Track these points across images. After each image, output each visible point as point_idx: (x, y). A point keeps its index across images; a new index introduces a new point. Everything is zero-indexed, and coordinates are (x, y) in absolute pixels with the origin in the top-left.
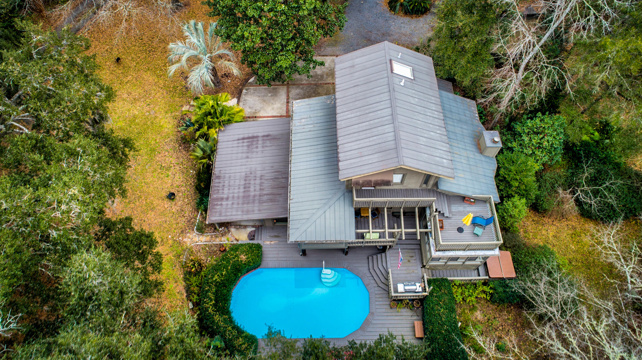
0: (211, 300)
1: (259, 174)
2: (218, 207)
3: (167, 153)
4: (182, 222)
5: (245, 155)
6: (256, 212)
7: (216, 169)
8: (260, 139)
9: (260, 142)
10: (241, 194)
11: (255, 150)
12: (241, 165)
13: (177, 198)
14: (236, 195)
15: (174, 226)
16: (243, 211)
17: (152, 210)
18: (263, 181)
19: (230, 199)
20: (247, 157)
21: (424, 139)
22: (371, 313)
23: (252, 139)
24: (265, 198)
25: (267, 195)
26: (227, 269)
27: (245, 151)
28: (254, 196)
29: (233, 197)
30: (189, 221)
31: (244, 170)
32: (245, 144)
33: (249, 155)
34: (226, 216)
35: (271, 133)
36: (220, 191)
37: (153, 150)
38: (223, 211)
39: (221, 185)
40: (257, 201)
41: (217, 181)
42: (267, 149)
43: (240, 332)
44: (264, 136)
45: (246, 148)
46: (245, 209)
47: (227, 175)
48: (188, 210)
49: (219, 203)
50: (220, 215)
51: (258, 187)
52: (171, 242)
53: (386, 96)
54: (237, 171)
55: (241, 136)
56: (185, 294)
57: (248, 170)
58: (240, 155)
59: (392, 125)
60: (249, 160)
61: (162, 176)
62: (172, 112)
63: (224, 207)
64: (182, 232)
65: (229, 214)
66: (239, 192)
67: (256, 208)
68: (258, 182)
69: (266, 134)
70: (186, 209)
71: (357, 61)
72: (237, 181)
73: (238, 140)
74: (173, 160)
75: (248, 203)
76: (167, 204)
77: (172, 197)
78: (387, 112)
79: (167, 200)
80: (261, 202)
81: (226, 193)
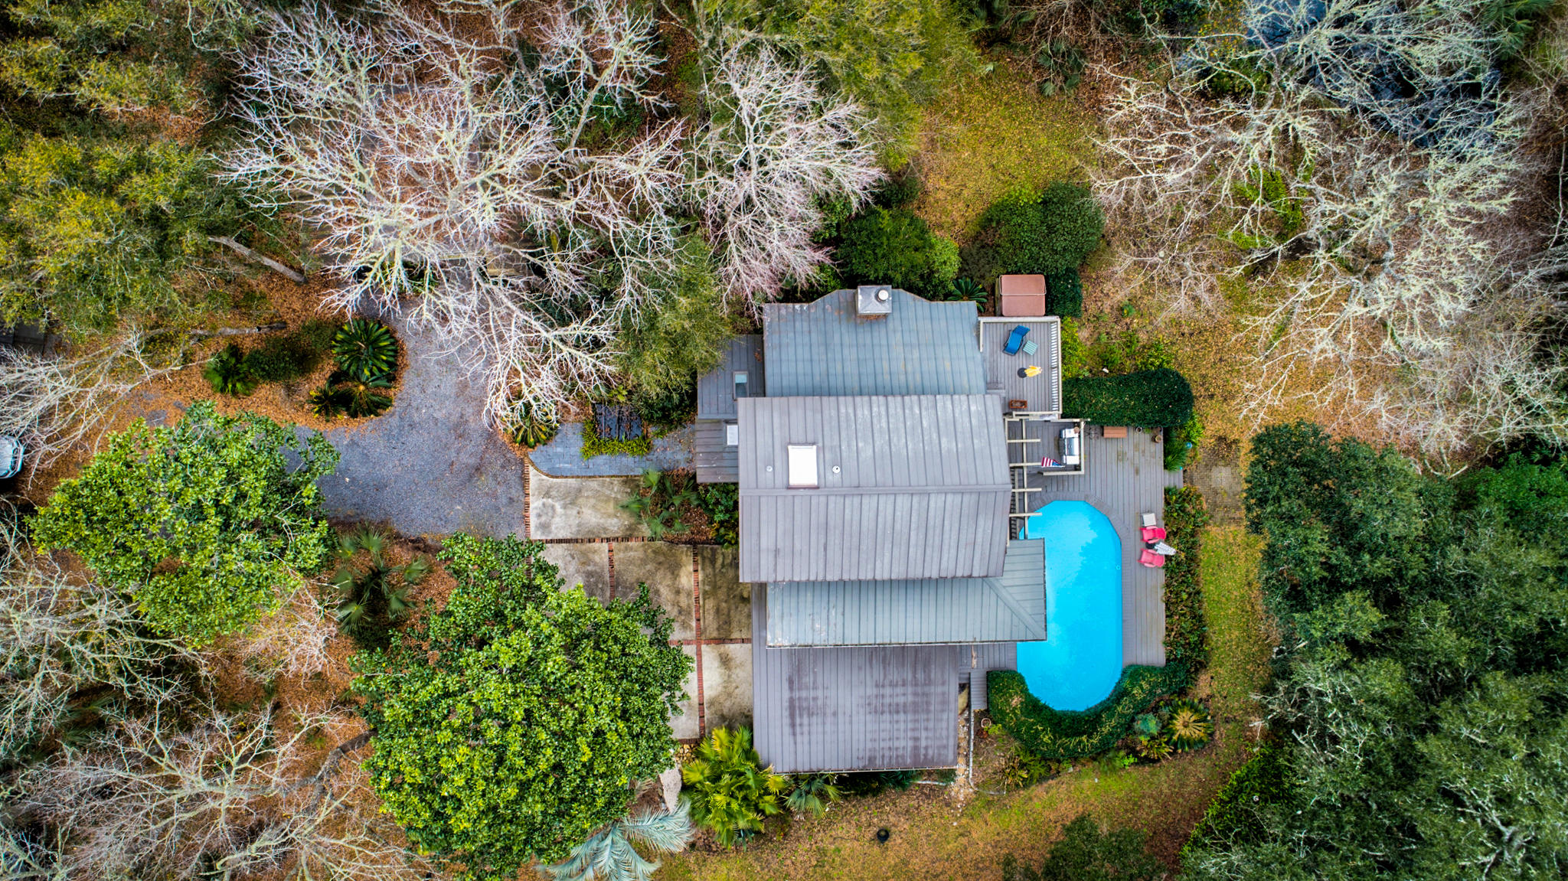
0: (1080, 742)
1: (871, 691)
2: (930, 752)
3: (788, 862)
4: (933, 807)
5: (829, 719)
6: (946, 688)
7: (855, 766)
8: (796, 694)
9: (804, 694)
10: (910, 717)
11: (820, 702)
12: (851, 723)
13: (883, 824)
14: (910, 726)
15: (937, 820)
16: (943, 711)
17: (906, 863)
18: (887, 682)
19: (917, 734)
20: (835, 714)
21: (944, 440)
22: (1086, 499)
23: (794, 709)
24: (920, 676)
25: (915, 673)
26: (1033, 724)
27: (820, 720)
28: (915, 694)
29: (913, 730)
30: (928, 797)
31: (862, 717)
32: (805, 720)
33: (829, 711)
34: (948, 738)
35: (785, 677)
36: (901, 752)
38: (938, 743)
39: (887, 753)
40: (926, 689)
41: (878, 762)
42: (819, 679)
44: (791, 689)
45: (814, 719)
46: (939, 707)
47: (869, 745)
48: (905, 801)
49: (923, 751)
50: (946, 747)
51: (900, 690)
52: (964, 821)
53: (869, 503)
54: (862, 728)
55: (787, 730)
56: (1050, 781)
57: (862, 711)
58: (828, 728)
59: (933, 497)
60: (840, 711)
61: (838, 860)
62: (690, 871)
63: (930, 743)
64: (948, 805)
65: (944, 733)
66: (904, 721)
67: (939, 689)
68: (888, 691)
69: (786, 685)
70: (904, 805)
71: (766, 542)
72: (882, 726)
73: (794, 734)
74: (804, 847)
75: (928, 703)
76: (895, 840)
77: (883, 836)
78: (903, 502)
79: (889, 843)
80: (928, 682)
81: (904, 744)
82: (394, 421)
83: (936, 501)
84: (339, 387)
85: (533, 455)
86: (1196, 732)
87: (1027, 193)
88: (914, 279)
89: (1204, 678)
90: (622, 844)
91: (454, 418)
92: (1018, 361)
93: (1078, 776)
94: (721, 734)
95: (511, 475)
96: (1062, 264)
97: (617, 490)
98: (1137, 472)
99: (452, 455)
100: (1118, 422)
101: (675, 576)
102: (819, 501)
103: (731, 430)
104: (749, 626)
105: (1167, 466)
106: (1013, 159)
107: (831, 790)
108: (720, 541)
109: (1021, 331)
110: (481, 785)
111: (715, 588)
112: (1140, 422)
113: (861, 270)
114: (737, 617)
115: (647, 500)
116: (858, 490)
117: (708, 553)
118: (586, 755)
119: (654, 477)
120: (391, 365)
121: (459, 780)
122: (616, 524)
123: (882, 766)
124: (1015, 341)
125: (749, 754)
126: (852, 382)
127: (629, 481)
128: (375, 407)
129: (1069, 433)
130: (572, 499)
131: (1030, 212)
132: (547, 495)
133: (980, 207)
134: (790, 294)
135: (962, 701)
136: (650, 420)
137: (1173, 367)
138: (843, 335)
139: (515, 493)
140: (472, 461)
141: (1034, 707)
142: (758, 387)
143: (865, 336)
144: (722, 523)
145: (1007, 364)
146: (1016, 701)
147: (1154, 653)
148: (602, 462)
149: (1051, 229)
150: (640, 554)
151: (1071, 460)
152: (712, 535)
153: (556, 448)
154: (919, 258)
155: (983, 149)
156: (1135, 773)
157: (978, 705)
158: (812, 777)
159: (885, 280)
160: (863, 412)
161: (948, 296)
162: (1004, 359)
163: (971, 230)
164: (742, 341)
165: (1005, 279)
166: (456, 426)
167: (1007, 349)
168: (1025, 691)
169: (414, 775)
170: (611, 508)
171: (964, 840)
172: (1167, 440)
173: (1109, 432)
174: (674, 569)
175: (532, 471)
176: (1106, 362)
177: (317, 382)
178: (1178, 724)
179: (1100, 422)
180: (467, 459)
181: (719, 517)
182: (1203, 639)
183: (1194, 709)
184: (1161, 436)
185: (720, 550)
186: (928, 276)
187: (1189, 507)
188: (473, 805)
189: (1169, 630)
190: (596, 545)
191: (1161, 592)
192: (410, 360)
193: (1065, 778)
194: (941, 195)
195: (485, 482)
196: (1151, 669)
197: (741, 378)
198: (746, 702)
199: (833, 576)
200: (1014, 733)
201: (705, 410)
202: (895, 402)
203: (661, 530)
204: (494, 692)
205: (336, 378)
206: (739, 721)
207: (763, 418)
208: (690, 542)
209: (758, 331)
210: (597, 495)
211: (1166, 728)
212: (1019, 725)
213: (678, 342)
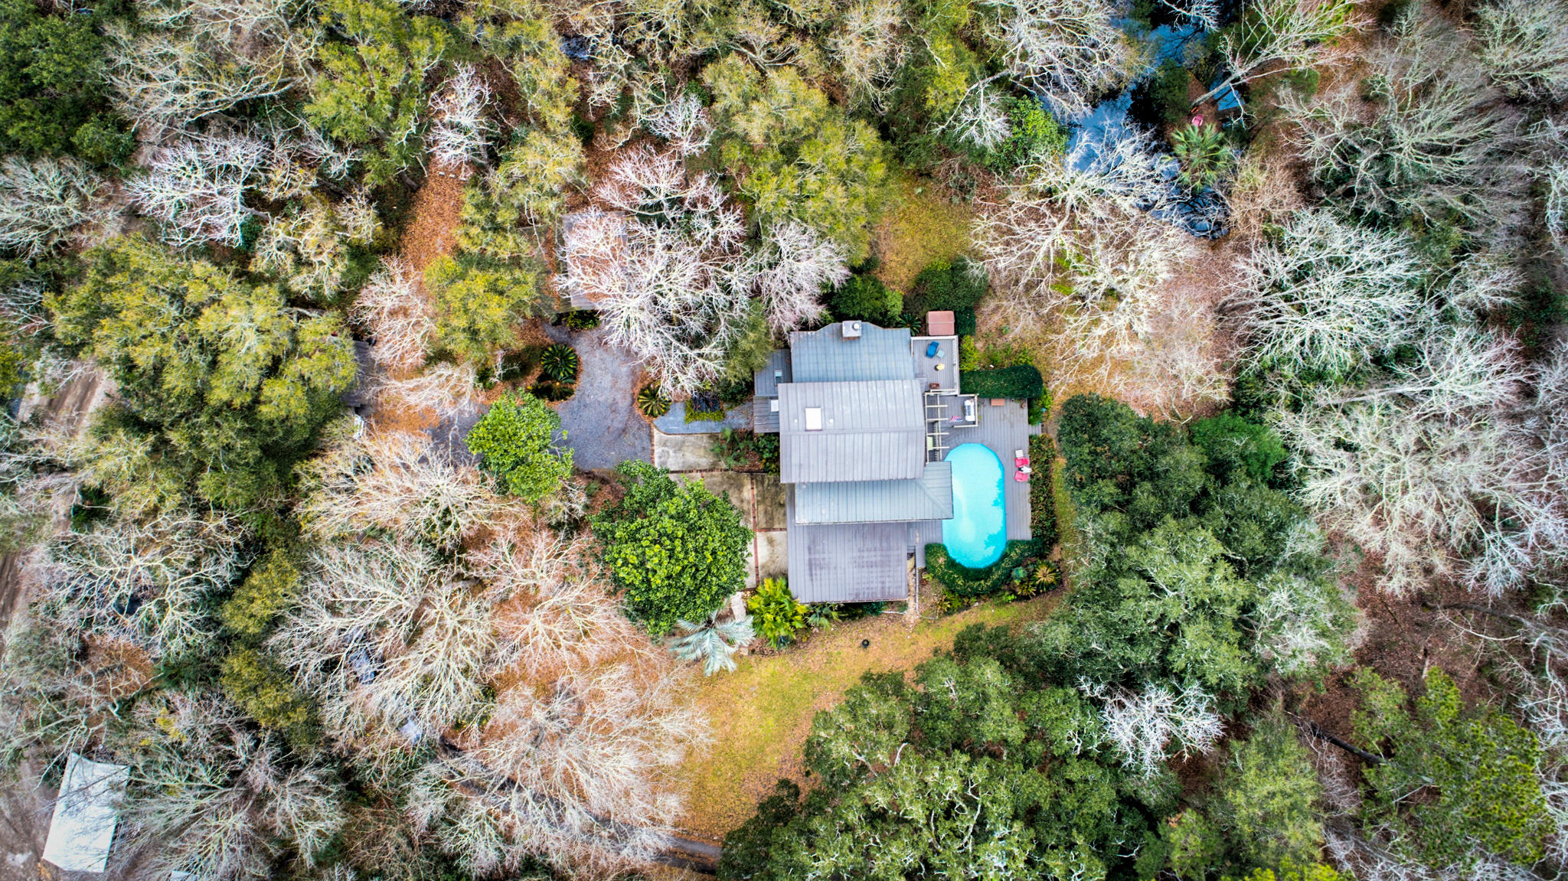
0: (980, 586)
1: (856, 554)
2: (892, 590)
3: (810, 661)
4: (895, 627)
5: (832, 571)
6: (900, 554)
7: (848, 599)
8: (813, 556)
9: (817, 556)
10: (879, 569)
11: (826, 561)
12: (845, 573)
13: (865, 637)
14: (879, 575)
15: (898, 635)
17: (879, 661)
18: (865, 549)
19: (883, 580)
20: (835, 568)
21: (889, 406)
22: (982, 443)
23: (811, 565)
24: (885, 545)
25: (881, 543)
26: (952, 574)
27: (827, 572)
28: (882, 556)
29: (881, 577)
30: (893, 622)
31: (851, 570)
32: (818, 573)
33: (832, 566)
34: (903, 584)
35: (806, 548)
36: (875, 591)
37: (806, 677)
38: (896, 586)
39: (867, 592)
40: (888, 553)
42: (825, 548)
43: (1005, 556)
44: (809, 554)
45: (823, 571)
46: (897, 567)
47: (856, 587)
48: (879, 623)
49: (888, 591)
50: (901, 589)
51: (872, 554)
52: (914, 635)
53: (849, 438)
54: (851, 577)
55: (808, 578)
56: (965, 611)
57: (851, 566)
58: (832, 576)
59: (883, 434)
60: (838, 566)
61: (839, 660)
62: (752, 667)
63: (891, 585)
64: (904, 626)
65: (900, 582)
66: (876, 572)
68: (865, 554)
69: (806, 552)
70: (877, 626)
71: (795, 460)
72: (863, 575)
73: (812, 580)
74: (818, 651)
75: (889, 562)
76: (873, 647)
77: (866, 644)
78: (867, 437)
79: (870, 648)
80: (889, 549)
81: (876, 586)
82: (575, 403)
83: (885, 437)
84: (545, 384)
85: (656, 421)
86: (1050, 579)
87: (942, 264)
88: (876, 315)
89: (1056, 549)
90: (716, 637)
91: (610, 401)
92: (933, 362)
93: (982, 608)
94: (768, 582)
95: (644, 433)
96: (963, 304)
97: (705, 441)
98: (1012, 426)
99: (609, 422)
100: (998, 396)
101: (740, 491)
102: (822, 437)
103: (774, 403)
104: (785, 521)
105: (1030, 422)
106: (936, 242)
107: (834, 614)
108: (766, 471)
109: (935, 345)
110: (665, 563)
111: (764, 498)
112: (1012, 395)
113: (844, 311)
114: (778, 515)
115: (725, 446)
116: (843, 431)
117: (759, 478)
118: (710, 559)
119: (728, 433)
120: (575, 370)
121: (656, 560)
122: (705, 461)
123: (863, 598)
124: (932, 350)
125: (786, 592)
126: (841, 374)
127: (713, 436)
128: (565, 394)
129: (968, 403)
130: (679, 447)
131: (944, 275)
132: (665, 445)
133: (916, 271)
134: (804, 326)
135: (910, 563)
136: (725, 400)
137: (1034, 363)
138: (835, 348)
139: (646, 444)
140: (621, 426)
141: (952, 564)
142: (789, 378)
143: (847, 348)
144: (767, 460)
145: (928, 363)
146: (941, 560)
147: (1026, 534)
148: (696, 425)
149: (956, 285)
150: (719, 479)
151: (970, 418)
152: (761, 467)
153: (669, 417)
154: (878, 303)
155: (918, 236)
156: (1016, 606)
157: (920, 565)
158: (824, 605)
159: (859, 317)
160: (846, 390)
161: (898, 325)
162: (926, 360)
163: (911, 285)
164: (779, 353)
165: (930, 314)
166: (611, 405)
167: (927, 355)
168: (947, 554)
169: (634, 560)
170: (702, 452)
171: (914, 647)
172: (1030, 407)
173: (994, 402)
174: (740, 487)
175: (655, 432)
176: (993, 362)
177: (531, 380)
178: (1039, 574)
179: (987, 396)
180: (617, 425)
181: (766, 455)
182: (1054, 525)
183: (1049, 565)
184: (1026, 405)
185: (767, 476)
186: (885, 314)
187: (1044, 446)
188: (662, 573)
189: (1033, 519)
190: (694, 474)
191: (1028, 497)
192: (584, 367)
193: (973, 609)
194: (893, 264)
195: (629, 438)
196: (1022, 542)
197: (779, 374)
198: (783, 566)
199: (831, 479)
200: (942, 580)
201: (760, 390)
202: (862, 384)
203: (733, 463)
204: (667, 523)
205: (541, 379)
206: (781, 575)
207: (792, 394)
208: (750, 472)
209: (787, 347)
210: (694, 445)
211: (1030, 576)
212: (944, 574)
213: (747, 355)
